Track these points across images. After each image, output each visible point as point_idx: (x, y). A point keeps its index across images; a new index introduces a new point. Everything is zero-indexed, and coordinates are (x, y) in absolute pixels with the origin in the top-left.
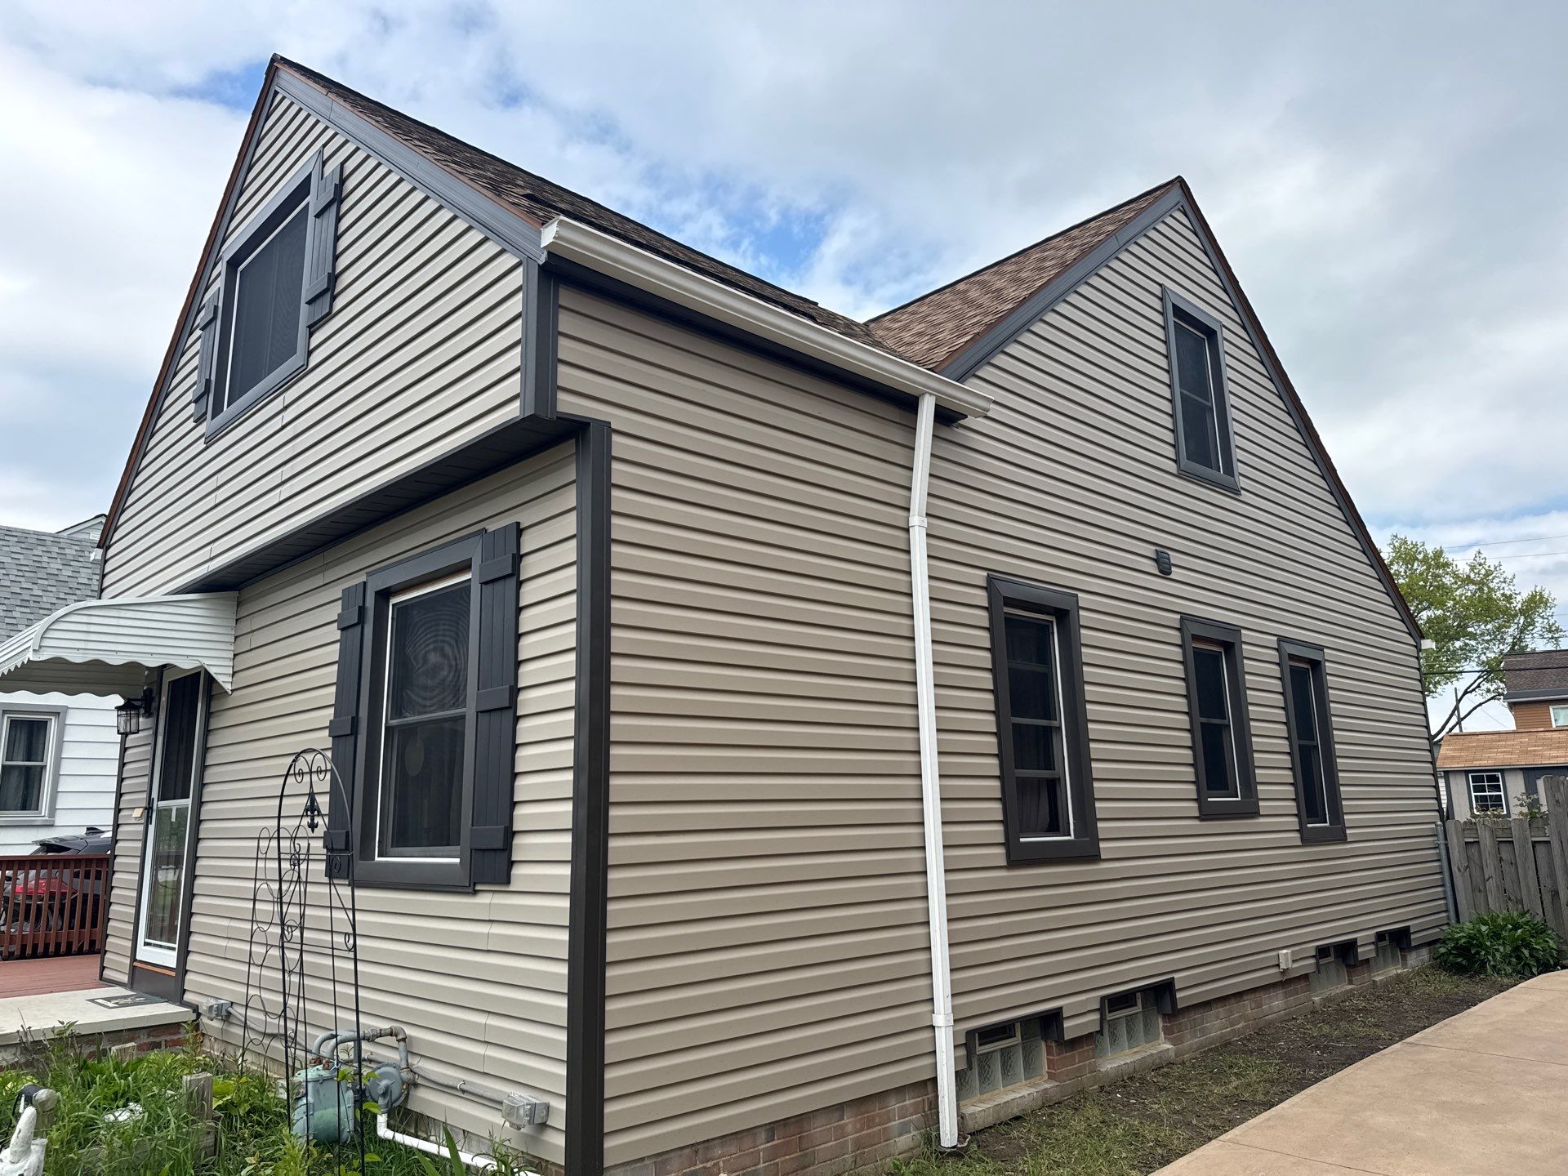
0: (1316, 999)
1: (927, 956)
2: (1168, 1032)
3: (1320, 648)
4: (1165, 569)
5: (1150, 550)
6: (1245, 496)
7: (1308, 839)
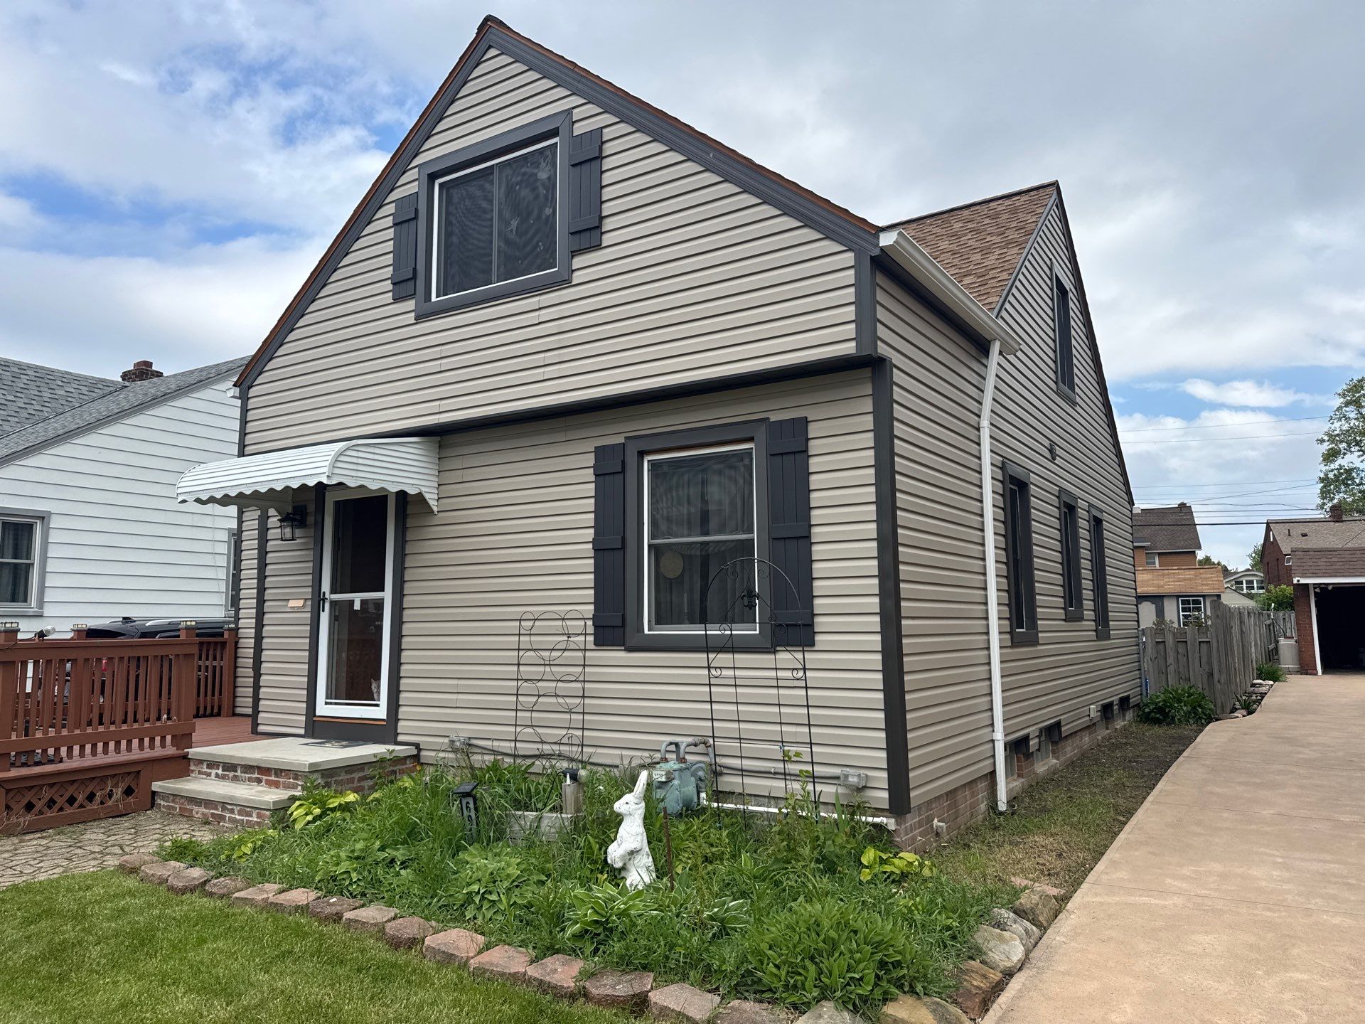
0: (1099, 738)
1: (989, 698)
2: (1054, 752)
3: (1102, 511)
4: (1054, 456)
5: (1047, 443)
6: (1078, 408)
7: (1099, 638)
